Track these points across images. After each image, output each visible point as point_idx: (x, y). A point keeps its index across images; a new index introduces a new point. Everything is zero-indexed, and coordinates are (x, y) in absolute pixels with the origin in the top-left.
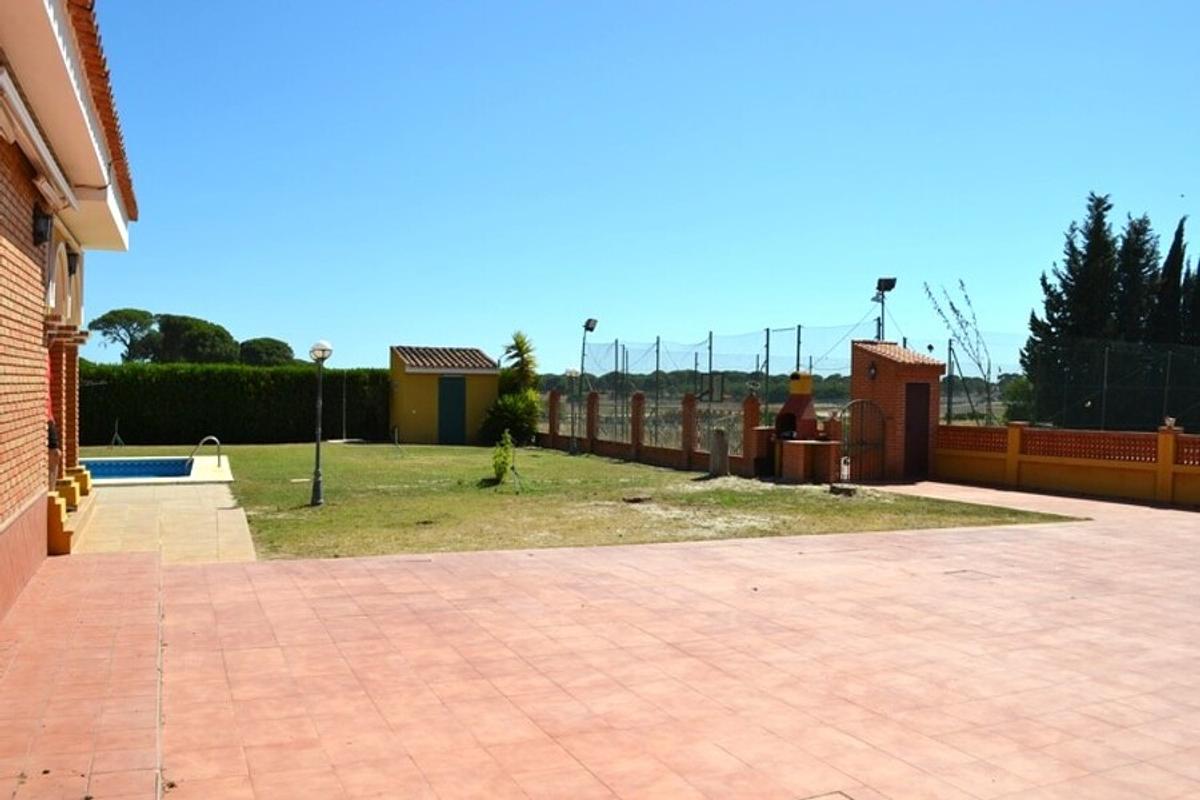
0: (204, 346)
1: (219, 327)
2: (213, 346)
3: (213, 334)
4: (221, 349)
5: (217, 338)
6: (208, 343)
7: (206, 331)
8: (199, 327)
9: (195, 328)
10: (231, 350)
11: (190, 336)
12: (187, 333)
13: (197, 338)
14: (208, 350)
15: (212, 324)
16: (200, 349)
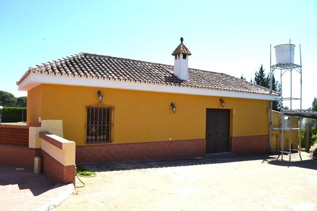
0: (6, 99)
1: (11, 94)
2: (9, 99)
3: (9, 95)
4: (11, 99)
5: (10, 97)
6: (8, 98)
7: (7, 95)
8: (5, 94)
9: (4, 94)
10: (14, 100)
11: (3, 96)
12: (2, 95)
13: (5, 97)
14: (8, 100)
15: (9, 93)
16: (5, 99)
